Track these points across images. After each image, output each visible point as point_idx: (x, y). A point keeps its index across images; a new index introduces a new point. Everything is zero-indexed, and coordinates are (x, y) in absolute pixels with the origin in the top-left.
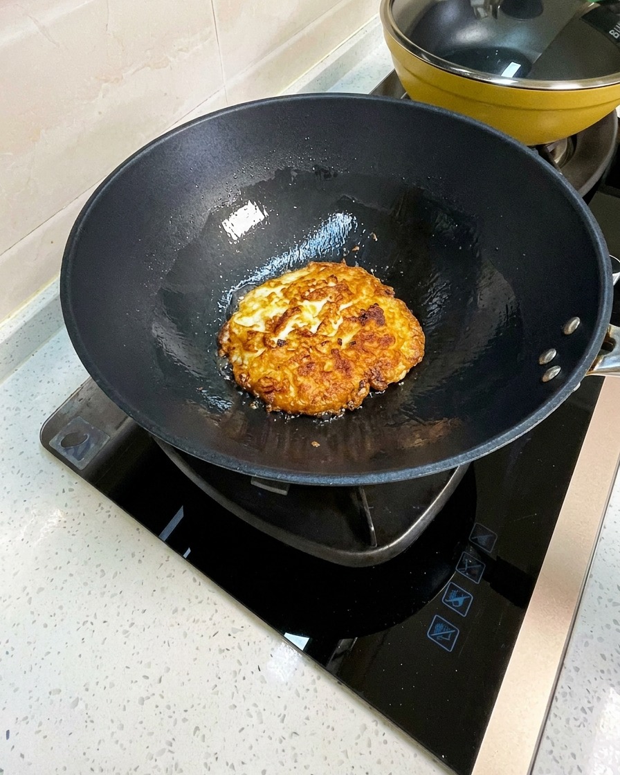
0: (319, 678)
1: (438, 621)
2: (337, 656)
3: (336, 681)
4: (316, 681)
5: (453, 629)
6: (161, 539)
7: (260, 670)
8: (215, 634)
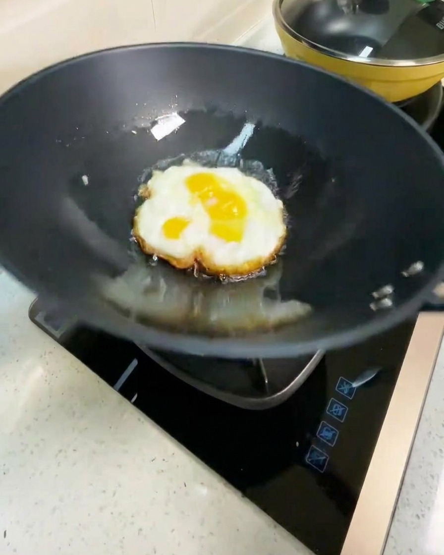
0: (228, 492)
1: (313, 450)
3: (241, 494)
4: (226, 494)
5: (324, 456)
6: (115, 390)
7: (185, 486)
8: (154, 460)
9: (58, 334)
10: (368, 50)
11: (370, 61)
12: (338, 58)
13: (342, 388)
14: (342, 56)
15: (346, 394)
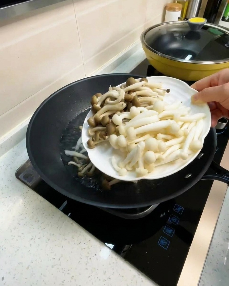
0: (118, 259)
1: (162, 238)
2: (124, 252)
3: (124, 260)
4: (117, 259)
5: (167, 241)
6: (60, 210)
7: (96, 256)
8: (80, 243)
9: (30, 184)
10: (189, 56)
11: (190, 61)
12: (174, 60)
13: (177, 209)
14: (175, 59)
15: (179, 212)
